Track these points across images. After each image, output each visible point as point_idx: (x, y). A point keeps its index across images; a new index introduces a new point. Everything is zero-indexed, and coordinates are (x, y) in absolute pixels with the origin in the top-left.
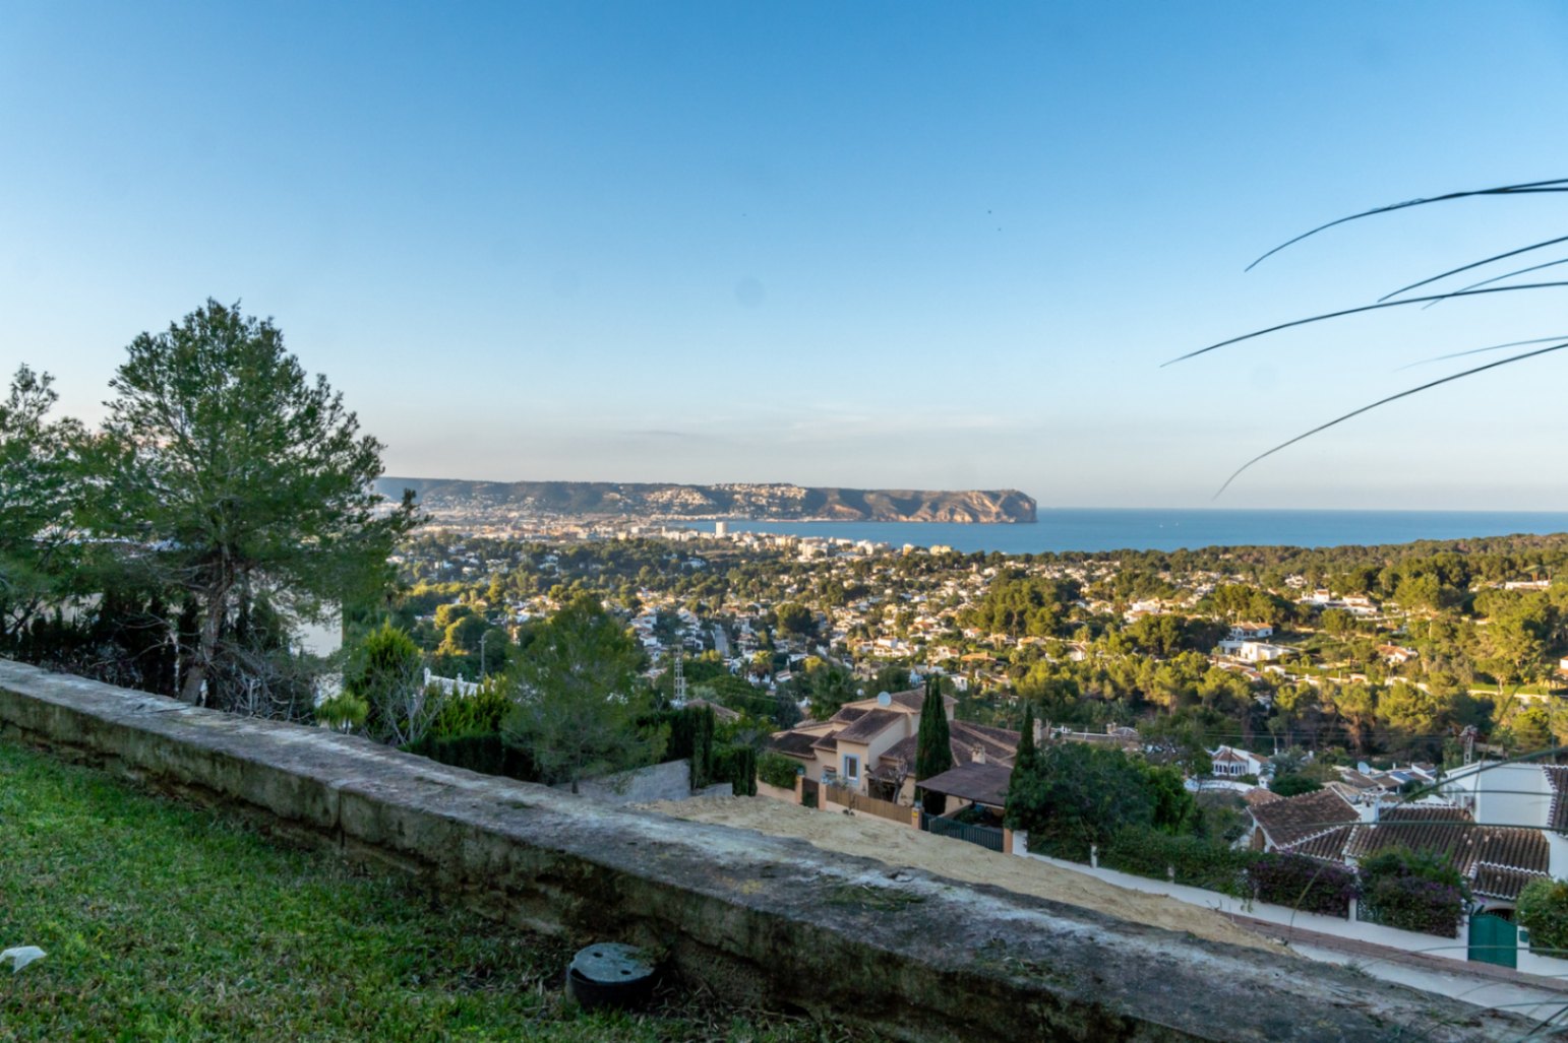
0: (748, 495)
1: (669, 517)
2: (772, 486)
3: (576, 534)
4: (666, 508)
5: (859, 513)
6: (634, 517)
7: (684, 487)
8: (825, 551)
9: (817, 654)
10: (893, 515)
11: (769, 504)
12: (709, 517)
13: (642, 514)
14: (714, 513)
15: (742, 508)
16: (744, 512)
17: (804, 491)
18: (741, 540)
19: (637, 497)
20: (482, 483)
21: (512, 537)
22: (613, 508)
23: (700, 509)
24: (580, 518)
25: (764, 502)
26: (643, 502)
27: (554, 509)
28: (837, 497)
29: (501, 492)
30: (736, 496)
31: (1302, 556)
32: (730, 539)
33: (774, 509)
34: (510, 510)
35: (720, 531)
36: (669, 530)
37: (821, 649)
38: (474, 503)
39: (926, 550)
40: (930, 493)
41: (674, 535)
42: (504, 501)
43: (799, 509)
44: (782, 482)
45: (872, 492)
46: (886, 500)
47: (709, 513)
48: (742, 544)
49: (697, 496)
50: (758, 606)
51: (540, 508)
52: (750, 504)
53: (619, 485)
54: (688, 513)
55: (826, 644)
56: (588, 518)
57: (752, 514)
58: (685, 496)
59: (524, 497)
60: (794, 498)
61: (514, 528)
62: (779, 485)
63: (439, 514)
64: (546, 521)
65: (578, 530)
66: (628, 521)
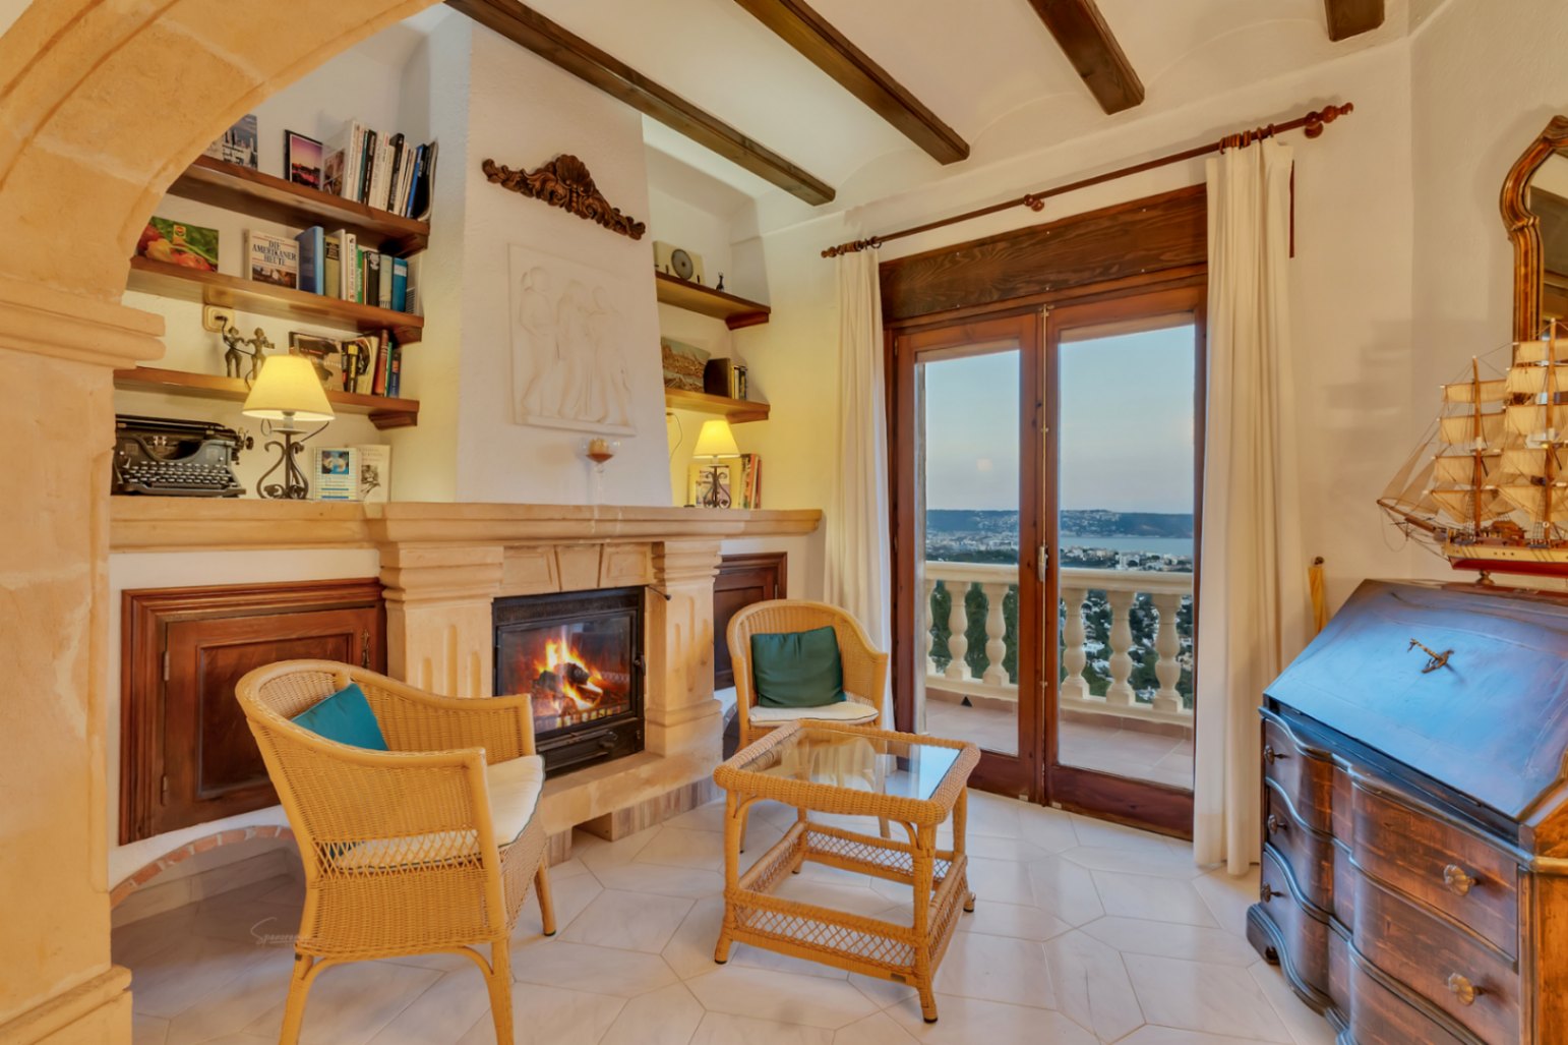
2: (1092, 512)
6: (990, 534)
8: (1137, 561)
9: (1143, 645)
16: (1071, 531)
17: (1117, 516)
18: (1070, 551)
24: (954, 535)
33: (1093, 528)
37: (1145, 641)
43: (1114, 528)
44: (1100, 508)
48: (1071, 555)
50: (1091, 604)
53: (979, 512)
55: (1149, 636)
56: (958, 534)
62: (1098, 511)
65: (953, 543)
66: (986, 537)
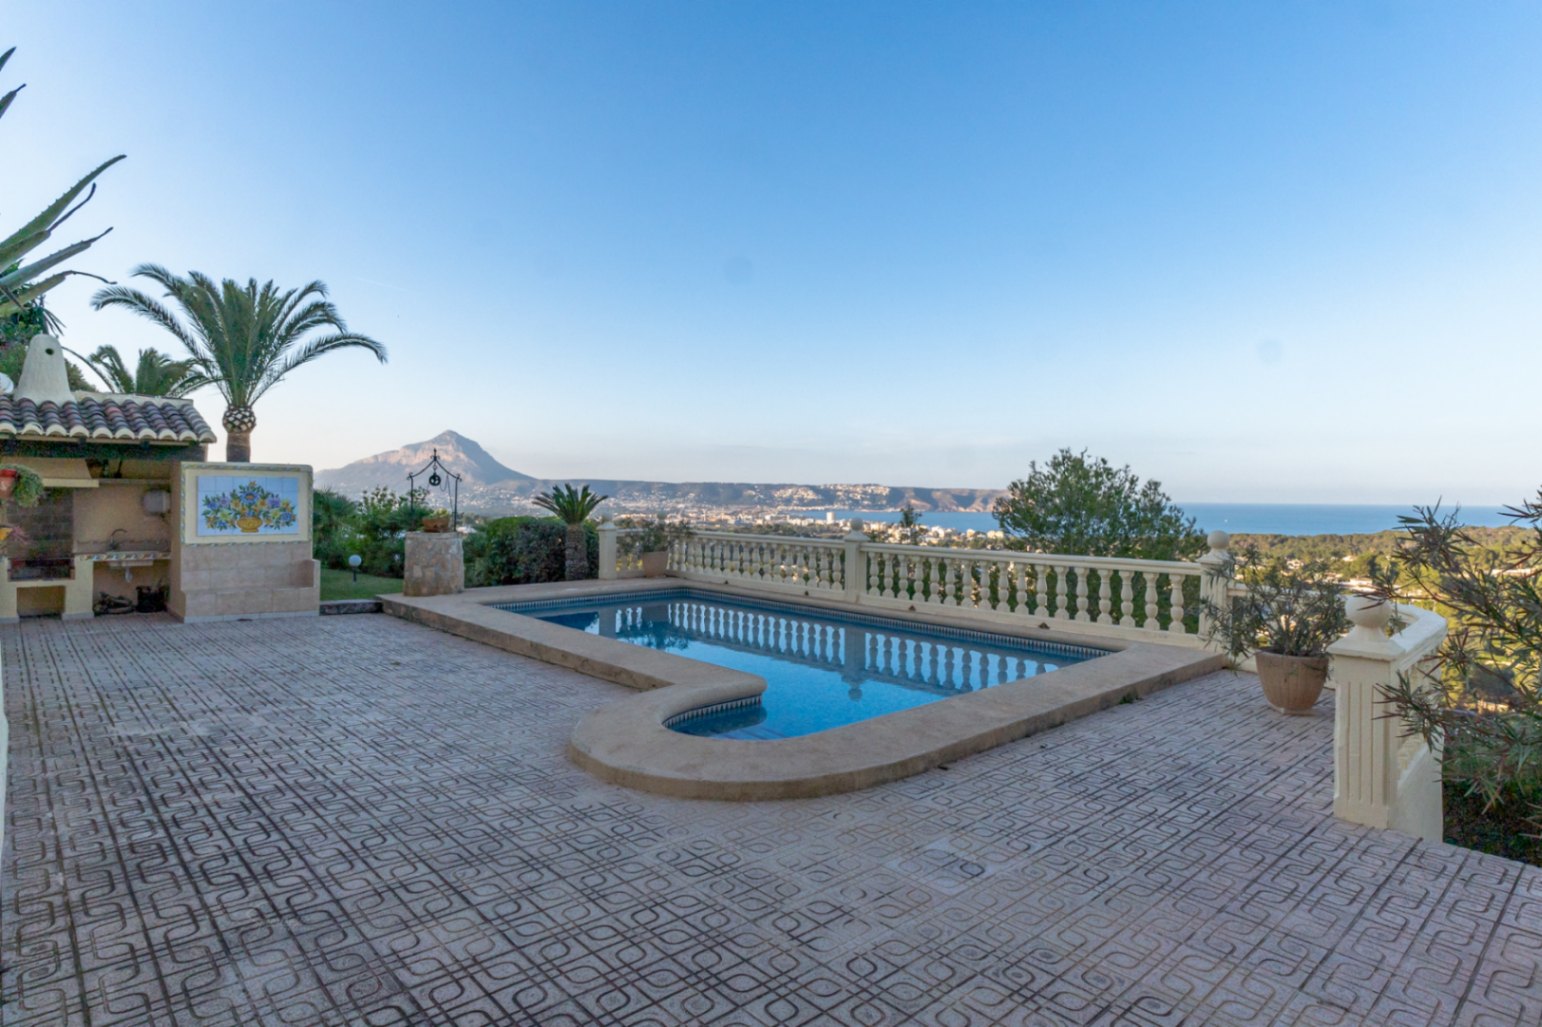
0: (847, 492)
1: (791, 508)
2: (864, 486)
3: (726, 521)
4: (788, 501)
5: (928, 506)
6: (765, 508)
7: (800, 486)
10: (954, 507)
11: (863, 499)
12: (819, 508)
13: (772, 505)
14: (822, 505)
15: (843, 502)
16: (845, 505)
17: (888, 490)
19: (767, 493)
20: (658, 483)
21: (682, 522)
22: (751, 502)
23: (812, 503)
24: (728, 508)
25: (859, 497)
26: (772, 497)
27: (709, 502)
28: (913, 494)
29: (671, 490)
30: (839, 493)
31: (1289, 542)
32: (837, 525)
33: (866, 502)
34: (678, 503)
35: (830, 519)
36: (792, 517)
38: (653, 497)
39: (984, 534)
40: (981, 491)
41: (796, 522)
42: (673, 496)
43: (884, 502)
44: (871, 483)
45: (938, 490)
46: (948, 496)
47: (819, 505)
49: (810, 493)
51: (699, 501)
52: (849, 499)
53: (754, 485)
54: (804, 505)
56: (733, 508)
57: (850, 505)
58: (802, 493)
59: (688, 493)
60: (881, 495)
61: (683, 515)
62: (870, 485)
63: (631, 505)
64: (704, 511)
65: (727, 517)
66: (762, 511)
